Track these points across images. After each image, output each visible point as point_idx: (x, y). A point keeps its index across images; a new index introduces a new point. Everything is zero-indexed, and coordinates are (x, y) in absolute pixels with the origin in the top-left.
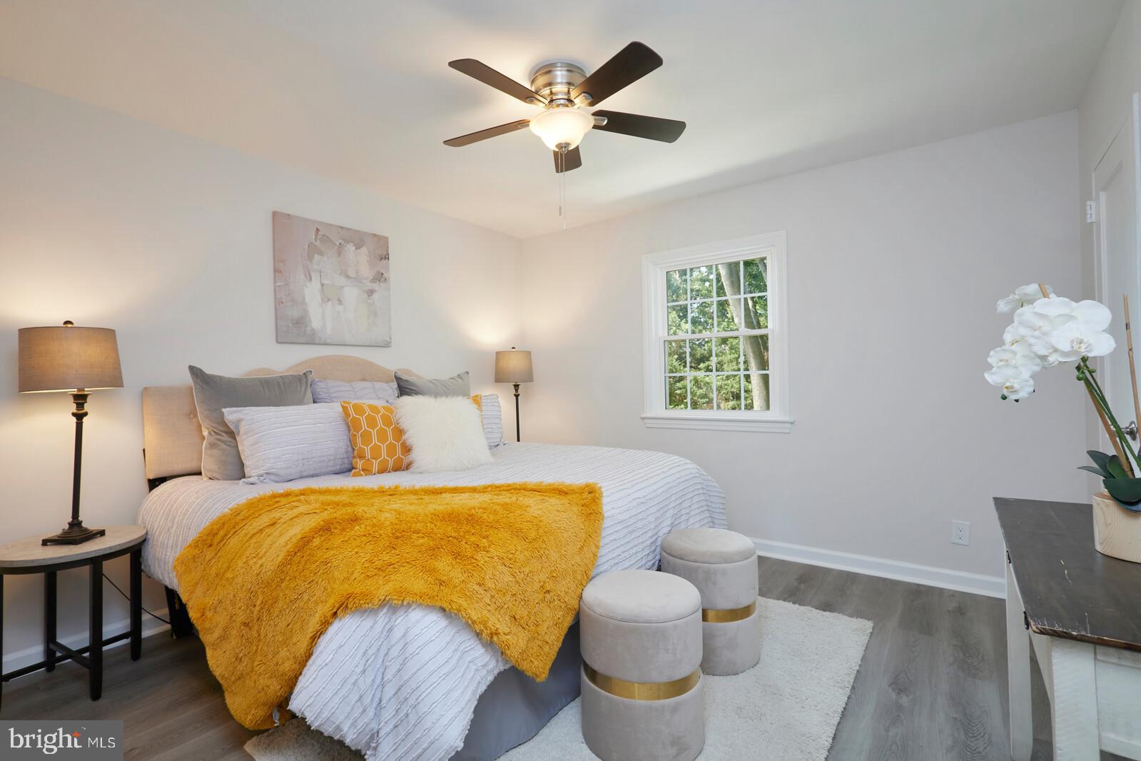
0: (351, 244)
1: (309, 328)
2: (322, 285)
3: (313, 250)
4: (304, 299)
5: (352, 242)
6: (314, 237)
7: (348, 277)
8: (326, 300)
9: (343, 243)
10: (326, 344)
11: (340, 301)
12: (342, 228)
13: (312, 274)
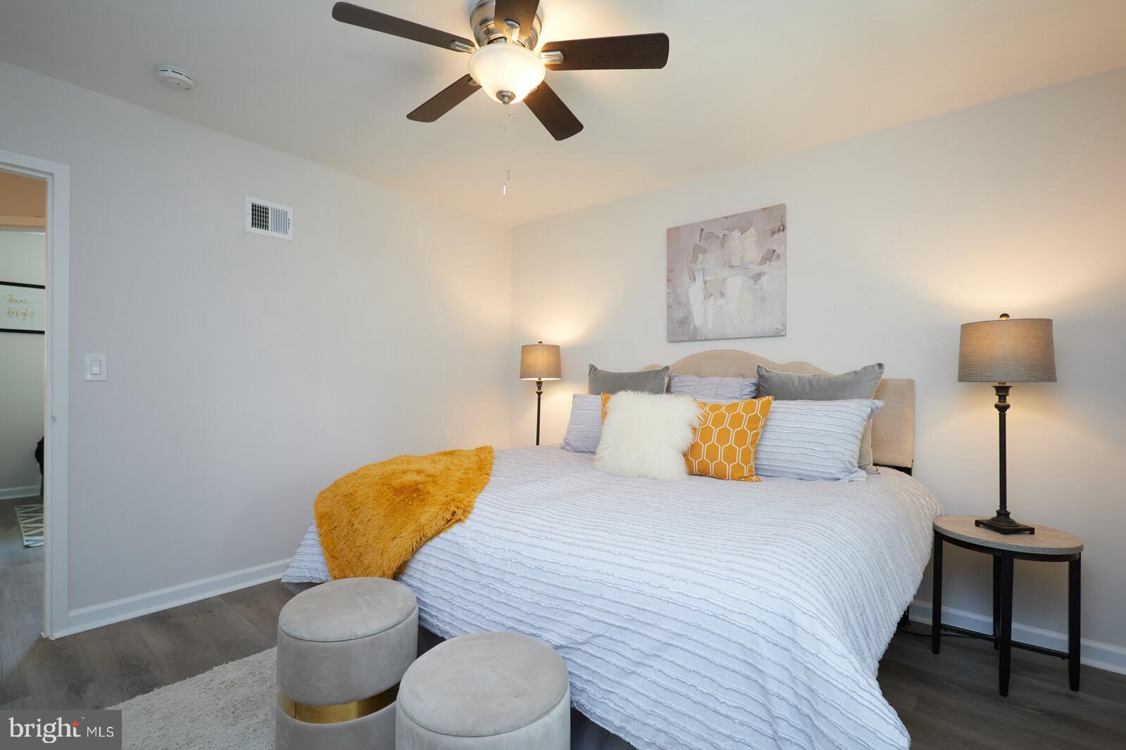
0: (737, 230)
1: (692, 327)
2: (705, 282)
3: (698, 250)
4: (688, 299)
5: (737, 228)
6: (698, 238)
7: (732, 267)
8: (708, 295)
9: (726, 232)
10: (706, 340)
11: (722, 294)
12: (726, 218)
13: (696, 274)
